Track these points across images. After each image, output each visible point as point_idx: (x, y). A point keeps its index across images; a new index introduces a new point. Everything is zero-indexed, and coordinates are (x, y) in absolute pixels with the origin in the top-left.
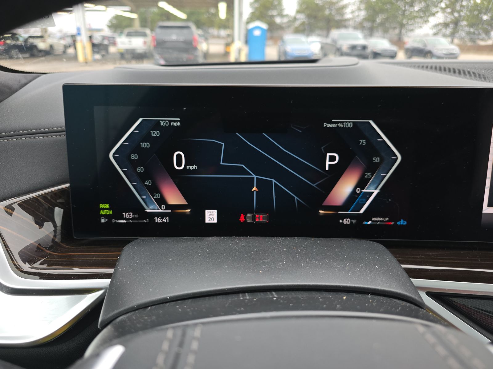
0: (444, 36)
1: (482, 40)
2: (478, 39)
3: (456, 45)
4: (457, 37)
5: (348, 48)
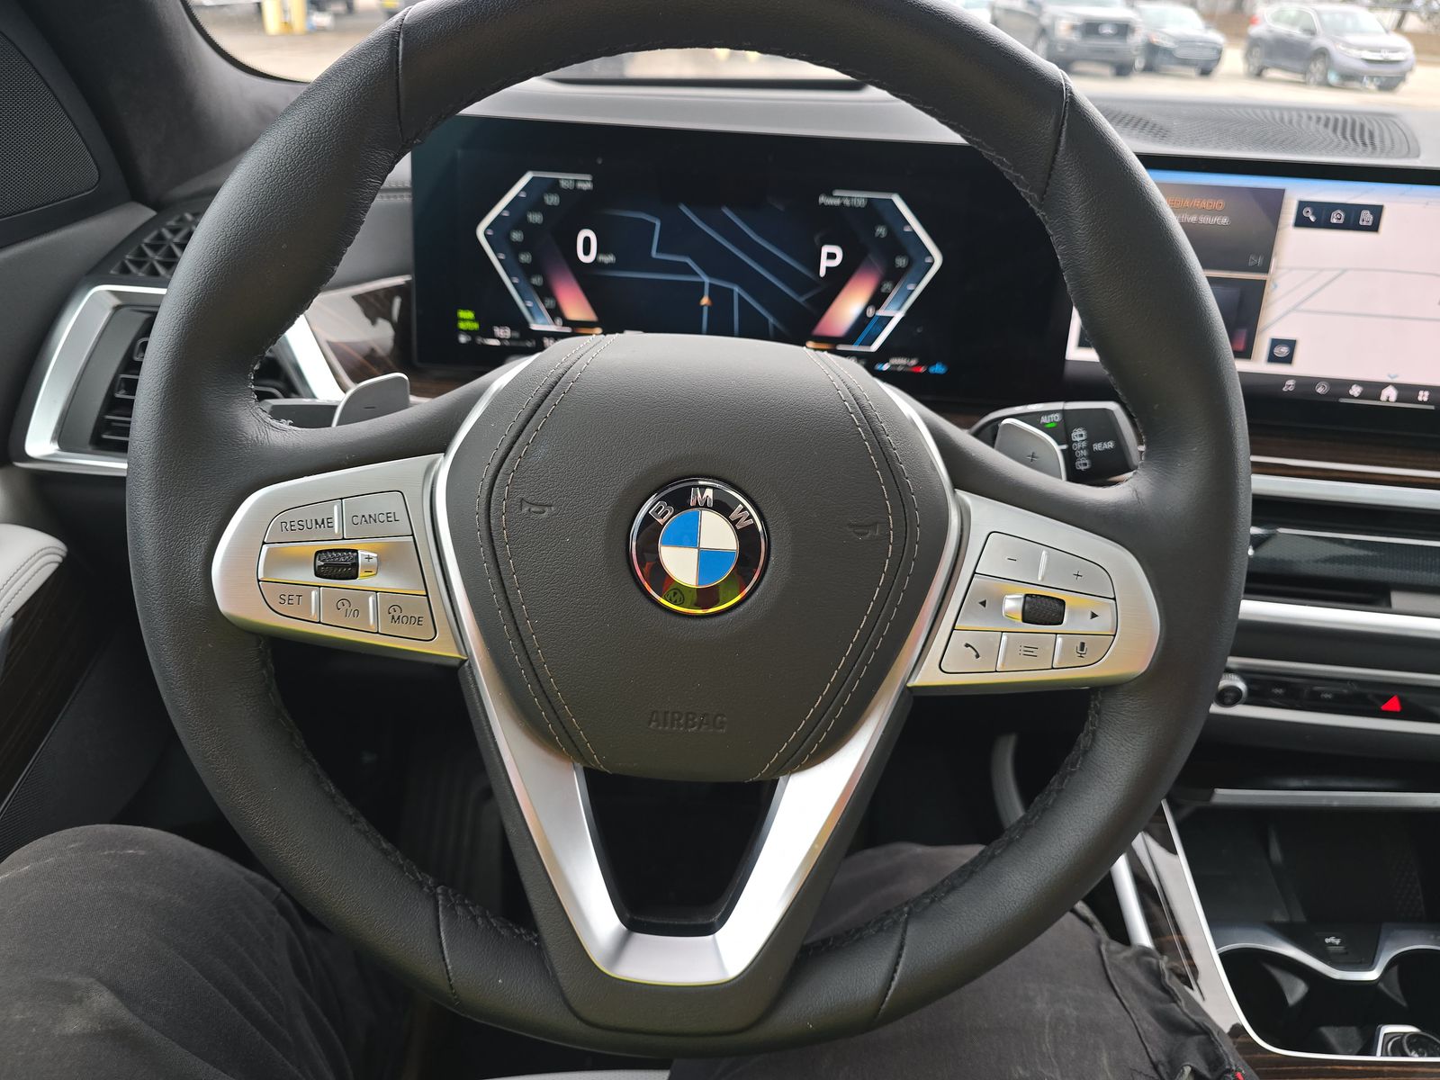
3: (1411, 36)
4: (1417, 12)
5: (1074, 28)
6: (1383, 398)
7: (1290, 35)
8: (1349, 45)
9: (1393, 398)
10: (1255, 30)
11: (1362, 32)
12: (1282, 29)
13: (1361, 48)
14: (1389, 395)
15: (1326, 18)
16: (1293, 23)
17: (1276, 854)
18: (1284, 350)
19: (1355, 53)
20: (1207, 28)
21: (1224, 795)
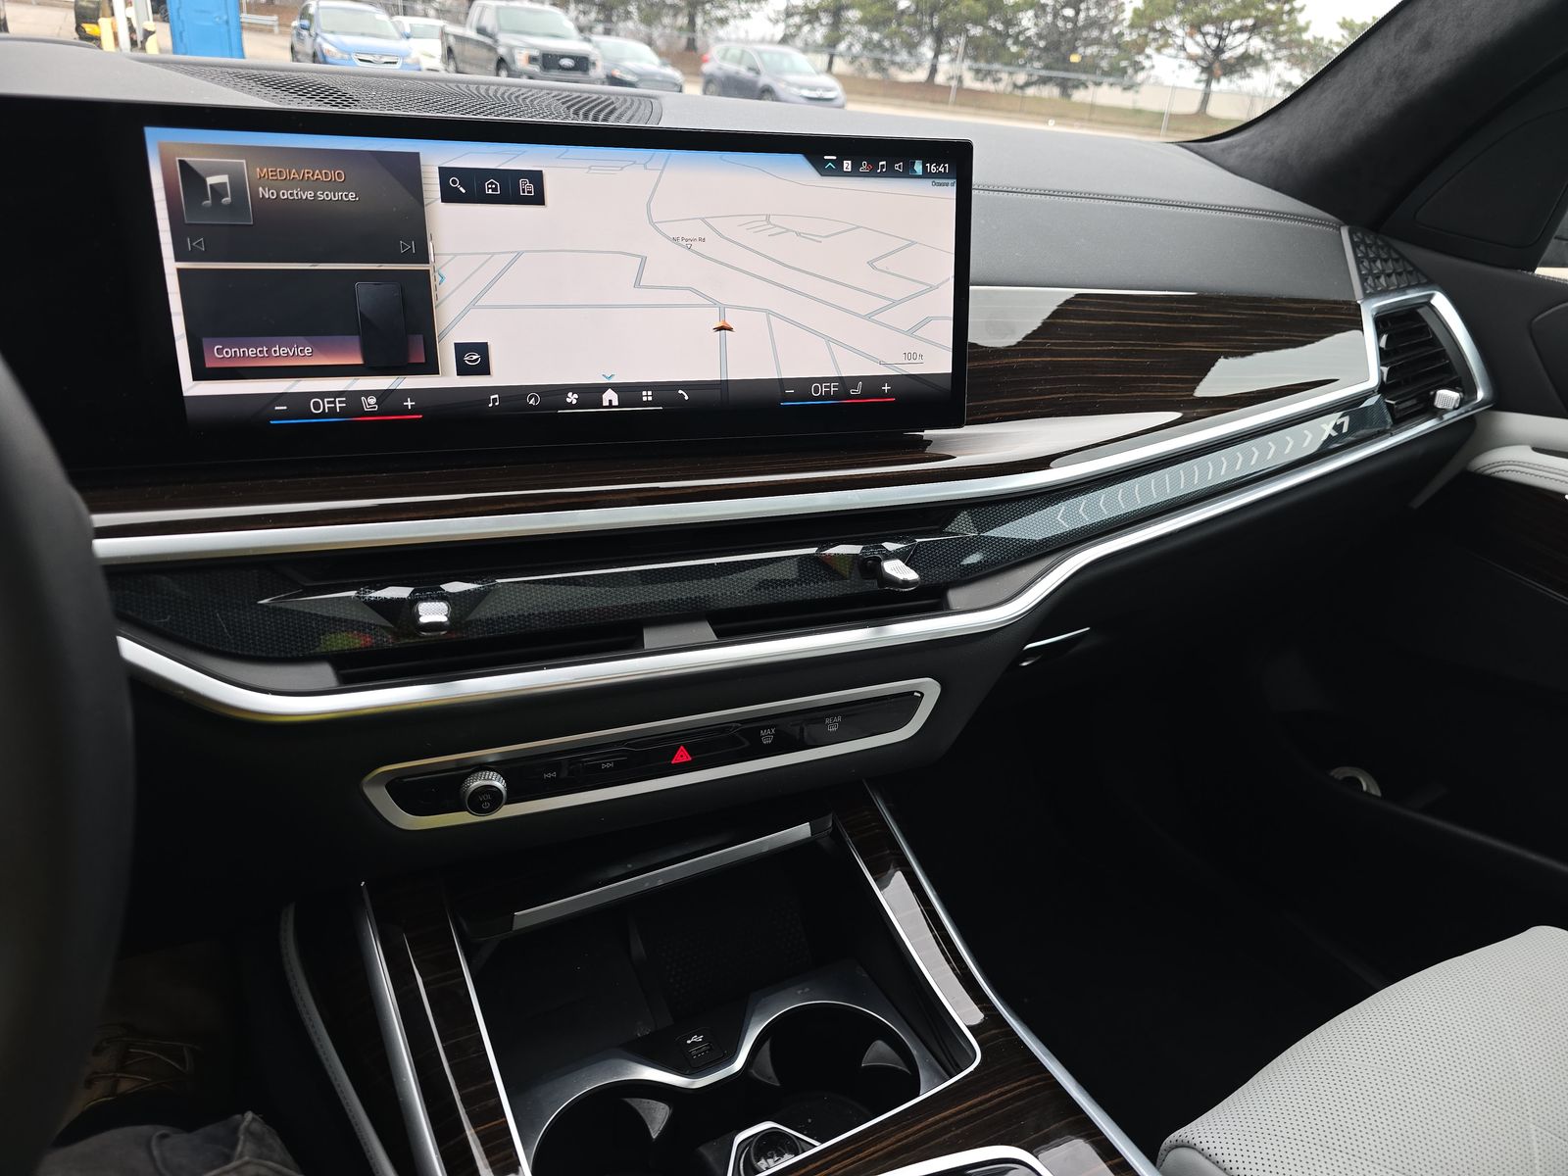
0: (806, 49)
1: (902, 66)
2: (893, 63)
3: (839, 77)
4: (841, 55)
5: (532, 60)
6: (606, 403)
7: (737, 73)
8: (789, 84)
9: (615, 403)
10: (707, 68)
11: (799, 72)
12: (731, 67)
13: (801, 87)
14: (610, 397)
15: (766, 57)
16: (739, 62)
17: (638, 948)
18: (475, 358)
19: (794, 90)
20: (664, 64)
21: (527, 917)
